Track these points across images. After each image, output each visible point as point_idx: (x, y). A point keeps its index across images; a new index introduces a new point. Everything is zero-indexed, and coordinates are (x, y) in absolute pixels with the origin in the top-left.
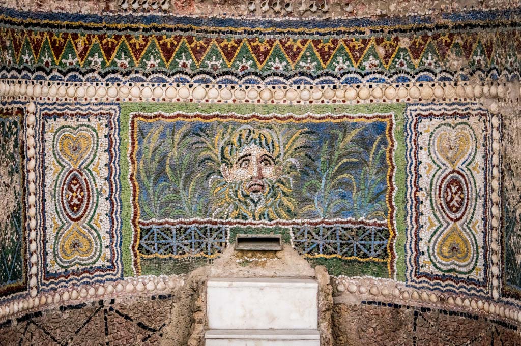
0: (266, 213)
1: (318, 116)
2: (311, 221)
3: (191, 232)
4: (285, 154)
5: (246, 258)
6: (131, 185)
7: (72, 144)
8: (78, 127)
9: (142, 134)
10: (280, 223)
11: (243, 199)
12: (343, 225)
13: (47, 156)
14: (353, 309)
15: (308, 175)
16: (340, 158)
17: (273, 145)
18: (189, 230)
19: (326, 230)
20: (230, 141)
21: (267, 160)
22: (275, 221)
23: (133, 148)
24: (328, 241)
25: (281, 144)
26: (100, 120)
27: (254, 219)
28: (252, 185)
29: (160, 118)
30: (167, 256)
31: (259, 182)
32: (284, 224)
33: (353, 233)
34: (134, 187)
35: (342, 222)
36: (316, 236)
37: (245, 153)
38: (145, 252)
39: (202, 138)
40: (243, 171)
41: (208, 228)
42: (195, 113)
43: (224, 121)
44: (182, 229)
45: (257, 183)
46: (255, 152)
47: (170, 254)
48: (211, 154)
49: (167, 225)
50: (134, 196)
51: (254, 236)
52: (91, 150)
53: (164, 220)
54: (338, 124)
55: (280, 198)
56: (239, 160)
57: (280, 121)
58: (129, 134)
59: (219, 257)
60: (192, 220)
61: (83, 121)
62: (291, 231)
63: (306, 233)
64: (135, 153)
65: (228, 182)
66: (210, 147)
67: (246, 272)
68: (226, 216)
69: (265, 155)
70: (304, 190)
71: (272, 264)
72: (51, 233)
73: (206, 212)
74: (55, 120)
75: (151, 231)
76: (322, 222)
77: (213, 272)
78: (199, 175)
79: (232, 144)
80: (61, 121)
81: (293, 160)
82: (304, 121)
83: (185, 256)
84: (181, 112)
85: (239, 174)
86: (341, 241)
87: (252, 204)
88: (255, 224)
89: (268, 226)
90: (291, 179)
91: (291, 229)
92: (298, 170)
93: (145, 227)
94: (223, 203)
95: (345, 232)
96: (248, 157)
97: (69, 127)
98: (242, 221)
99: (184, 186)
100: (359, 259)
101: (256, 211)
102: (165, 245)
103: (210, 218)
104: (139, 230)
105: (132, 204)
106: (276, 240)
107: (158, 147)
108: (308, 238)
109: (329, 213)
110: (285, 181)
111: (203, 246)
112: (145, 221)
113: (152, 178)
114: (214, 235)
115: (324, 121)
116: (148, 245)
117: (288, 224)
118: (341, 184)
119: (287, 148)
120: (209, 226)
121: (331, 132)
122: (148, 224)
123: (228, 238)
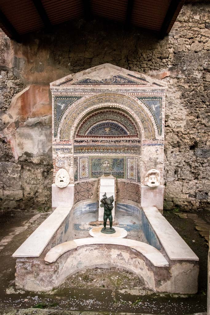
7: (83, 162)
8: (84, 159)
13: (80, 163)
14: (119, 183)
15: (114, 165)
16: (118, 163)
17: (109, 161)
21: (108, 163)
22: (109, 171)
23: (91, 162)
26: (87, 158)
27: (107, 171)
28: (106, 167)
29: (95, 158)
30: (95, 176)
38: (92, 175)
42: (99, 157)
43: (103, 158)
44: (97, 172)
55: (110, 168)
56: (105, 163)
57: (110, 158)
59: (102, 176)
65: (103, 166)
66: (101, 162)
67: (105, 178)
68: (103, 171)
71: (109, 177)
72: (81, 173)
78: (99, 165)
79: (104, 161)
80: (82, 159)
82: (113, 158)
83: (98, 176)
85: (105, 165)
87: (106, 169)
90: (111, 166)
94: (102, 169)
95: (118, 173)
98: (105, 171)
99: (97, 167)
100: (120, 176)
103: (101, 171)
104: (92, 172)
105: (91, 169)
106: (109, 174)
107: (94, 162)
108: (114, 173)
109: (116, 170)
111: (100, 174)
113: (93, 166)
115: (116, 158)
118: (118, 167)
119: (111, 162)
123: (103, 173)
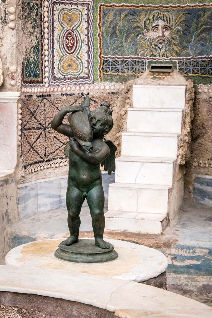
0: (165, 54)
1: (192, 5)
2: (187, 58)
3: (128, 63)
4: (175, 24)
5: (155, 76)
6: (99, 39)
7: (68, 18)
8: (72, 9)
9: (105, 14)
10: (172, 59)
11: (154, 47)
12: (202, 59)
13: (55, 22)
14: (205, 101)
15: (186, 35)
16: (201, 26)
17: (170, 20)
18: (127, 62)
19: (194, 62)
20: (148, 18)
21: (166, 28)
22: (169, 58)
23: (100, 21)
24: (195, 67)
25: (174, 20)
26: (83, 6)
27: (160, 57)
28: (159, 40)
29: (114, 7)
30: (116, 74)
31: (162, 38)
32: (174, 59)
33: (207, 63)
34: (100, 39)
35: (201, 58)
36: (189, 65)
37: (156, 24)
38: (105, 71)
39: (135, 17)
40: (155, 33)
41: (137, 61)
42: (131, 5)
43: (146, 8)
44: (124, 61)
45: (162, 39)
46: (161, 24)
47: (118, 73)
48: (139, 24)
49: (116, 59)
50: (100, 44)
51: (159, 65)
52: (78, 21)
53: (115, 56)
54: (201, 9)
55: (173, 46)
56: (153, 28)
57: (173, 8)
58: (98, 14)
59: (142, 75)
60: (129, 57)
61: (75, 7)
62: (177, 63)
63: (184, 64)
64: (101, 23)
65: (147, 38)
66: (139, 21)
67: (155, 83)
68: (146, 55)
69: (166, 25)
70: (184, 42)
71: (168, 79)
72: (57, 59)
73: (136, 53)
74: (60, 5)
75: (108, 61)
76: (192, 58)
77: (139, 82)
78: (133, 35)
79: (149, 20)
80: (63, 6)
81: (179, 28)
82: (185, 8)
83: (125, 74)
84: (124, 4)
85: (153, 35)
86: (201, 67)
87: (159, 49)
88: (160, 59)
89: (166, 60)
90: (178, 37)
91: (177, 62)
92: (181, 32)
93: (105, 59)
94: (144, 49)
95: (203, 63)
96: (157, 26)
97: (67, 9)
98: (153, 58)
99: (125, 40)
100: (209, 76)
101: (161, 53)
102: (115, 68)
103: (138, 56)
104: (102, 61)
105: (99, 48)
106: (170, 67)
107: (113, 21)
108: (185, 66)
109: (195, 53)
110: (175, 38)
111: (134, 69)
112: (105, 56)
113: (109, 36)
114: (140, 64)
115: (195, 8)
116: (107, 68)
117: (176, 59)
118: (202, 39)
119: (176, 22)
120: (137, 60)
121: (198, 13)
122: (107, 58)
123: (147, 66)
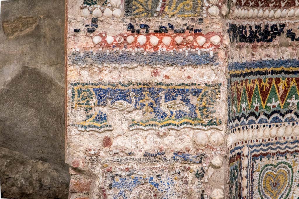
7: (273, 181)
8: (278, 165)
13: (254, 194)
26: (295, 156)
61: (282, 159)
74: (261, 160)
97: (271, 165)
